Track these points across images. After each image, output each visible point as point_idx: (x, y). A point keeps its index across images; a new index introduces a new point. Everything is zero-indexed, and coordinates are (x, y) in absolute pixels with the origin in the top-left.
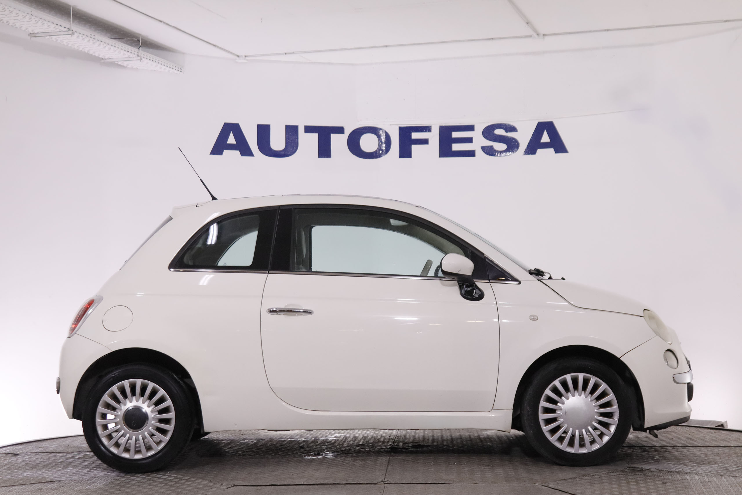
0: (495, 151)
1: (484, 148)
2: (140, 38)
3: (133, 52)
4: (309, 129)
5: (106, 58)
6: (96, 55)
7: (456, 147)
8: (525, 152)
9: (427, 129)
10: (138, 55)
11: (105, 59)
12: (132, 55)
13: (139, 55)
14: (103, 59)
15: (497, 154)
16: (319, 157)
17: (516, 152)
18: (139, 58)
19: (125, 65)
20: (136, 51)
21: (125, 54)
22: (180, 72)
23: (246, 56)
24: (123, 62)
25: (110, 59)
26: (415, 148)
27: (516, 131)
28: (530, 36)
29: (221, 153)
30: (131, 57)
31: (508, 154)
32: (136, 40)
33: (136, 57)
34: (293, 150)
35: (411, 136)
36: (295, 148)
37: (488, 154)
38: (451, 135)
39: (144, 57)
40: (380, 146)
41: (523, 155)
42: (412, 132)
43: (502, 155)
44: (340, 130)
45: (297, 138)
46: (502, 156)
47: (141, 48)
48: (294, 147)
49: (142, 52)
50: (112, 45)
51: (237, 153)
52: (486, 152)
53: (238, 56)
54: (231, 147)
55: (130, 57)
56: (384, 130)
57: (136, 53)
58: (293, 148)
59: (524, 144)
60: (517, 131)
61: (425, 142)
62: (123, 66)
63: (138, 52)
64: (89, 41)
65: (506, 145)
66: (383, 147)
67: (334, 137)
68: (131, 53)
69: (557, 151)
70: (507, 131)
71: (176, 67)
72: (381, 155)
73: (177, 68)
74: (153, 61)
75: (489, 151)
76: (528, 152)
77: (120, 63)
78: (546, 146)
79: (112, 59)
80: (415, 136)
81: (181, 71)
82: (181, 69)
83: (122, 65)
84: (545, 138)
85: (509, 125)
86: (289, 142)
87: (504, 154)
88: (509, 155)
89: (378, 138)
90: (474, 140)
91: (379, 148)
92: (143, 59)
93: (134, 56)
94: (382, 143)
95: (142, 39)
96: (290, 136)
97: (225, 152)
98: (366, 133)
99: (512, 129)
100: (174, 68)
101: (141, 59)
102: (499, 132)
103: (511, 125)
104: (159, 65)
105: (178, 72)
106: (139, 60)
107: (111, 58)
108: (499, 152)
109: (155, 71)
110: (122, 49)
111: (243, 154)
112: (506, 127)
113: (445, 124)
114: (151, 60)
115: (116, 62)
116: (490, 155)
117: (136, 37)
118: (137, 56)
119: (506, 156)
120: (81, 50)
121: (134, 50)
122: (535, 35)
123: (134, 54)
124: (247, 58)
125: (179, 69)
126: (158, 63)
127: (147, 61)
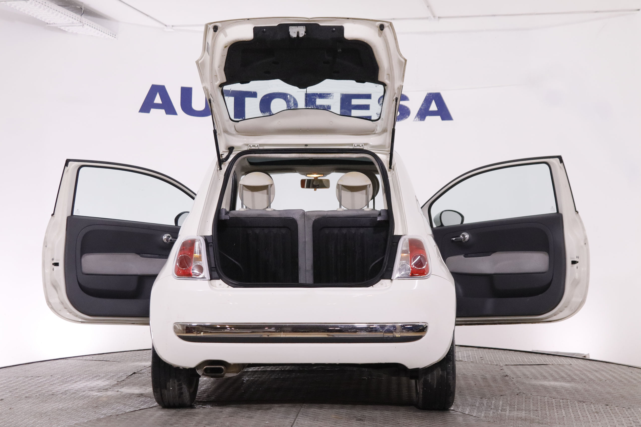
2: (82, 6)
3: (77, 19)
4: (226, 93)
6: (43, 20)
10: (80, 21)
11: (50, 24)
12: (75, 21)
13: (82, 22)
14: (48, 23)
18: (81, 24)
19: (66, 30)
20: (79, 18)
21: (70, 20)
23: (173, 26)
24: (65, 27)
25: (54, 23)
28: (427, 18)
30: (75, 23)
32: (79, 8)
33: (78, 23)
39: (85, 24)
47: (83, 15)
49: (84, 19)
50: (59, 12)
51: (162, 112)
53: (166, 26)
55: (73, 23)
57: (79, 19)
59: (414, 111)
62: (65, 31)
63: (81, 19)
64: (40, 7)
67: (248, 100)
68: (75, 19)
71: (111, 33)
73: (112, 34)
74: (92, 27)
77: (62, 28)
79: (56, 24)
81: (115, 37)
82: (115, 35)
83: (64, 29)
90: (371, 107)
92: (85, 25)
93: (77, 22)
95: (84, 8)
100: (110, 34)
101: (83, 25)
104: (97, 31)
105: (113, 38)
106: (81, 26)
107: (55, 23)
109: (92, 36)
110: (67, 16)
113: (346, 92)
114: (91, 26)
115: (59, 27)
117: (79, 5)
120: (30, 15)
121: (78, 16)
122: (432, 17)
123: (78, 20)
124: (174, 28)
125: (114, 35)
126: (97, 29)
127: (88, 27)
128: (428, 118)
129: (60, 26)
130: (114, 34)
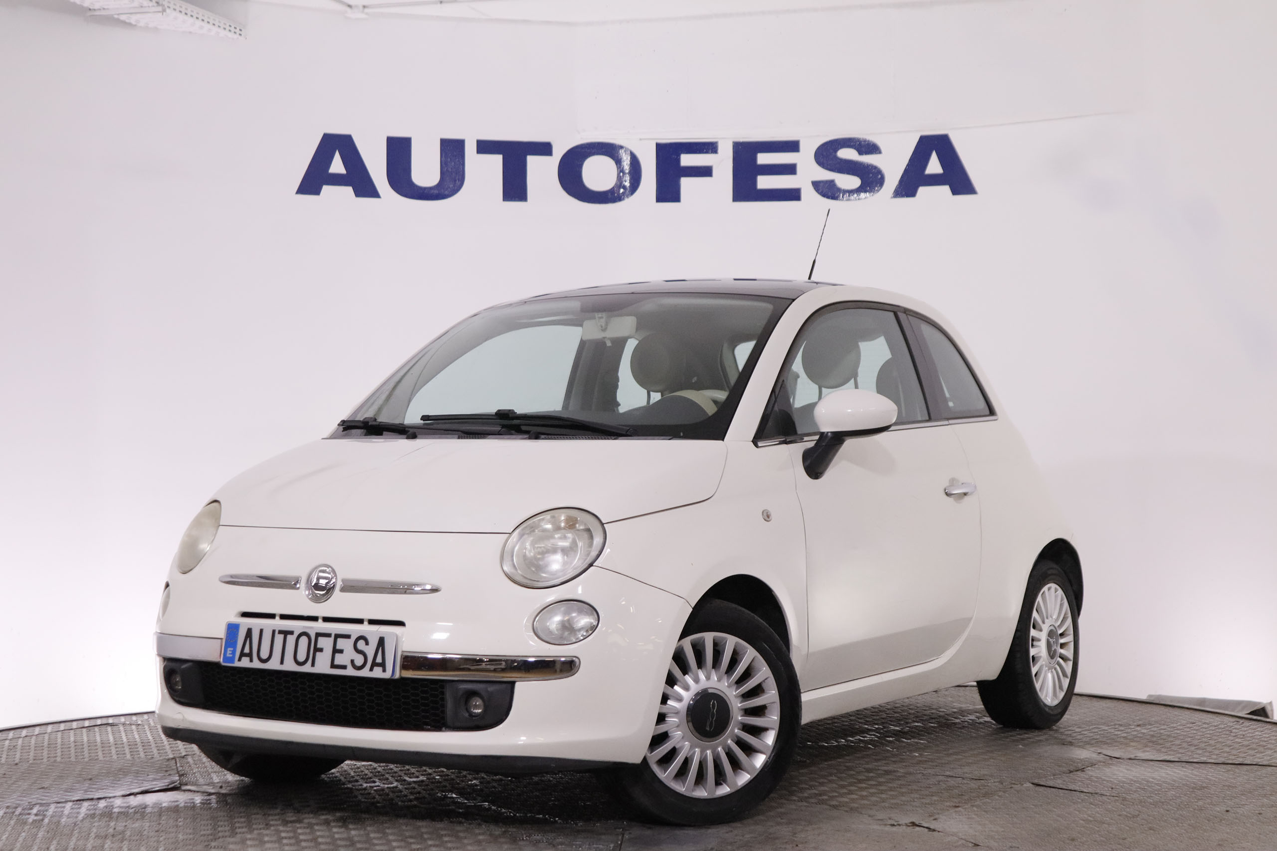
0: (839, 190)
1: (817, 185)
5: (96, 7)
6: (78, 1)
10: (157, 3)
11: (95, 10)
12: (146, 3)
13: (161, 3)
14: (90, 9)
15: (841, 195)
16: (504, 200)
17: (879, 192)
18: (160, 9)
19: (134, 23)
21: (134, 1)
22: (240, 37)
23: (364, 7)
24: (128, 15)
25: (104, 9)
26: (687, 184)
27: (876, 151)
30: (145, 7)
33: (154, 6)
34: (454, 186)
35: (678, 161)
36: (458, 183)
37: (824, 195)
38: (755, 159)
39: (169, 7)
41: (892, 198)
42: (681, 153)
43: (852, 198)
45: (463, 164)
46: (851, 200)
48: (458, 181)
53: (350, 6)
54: (337, 180)
55: (142, 7)
56: (628, 149)
58: (455, 183)
60: (880, 152)
62: (130, 24)
65: (860, 178)
66: (625, 181)
70: (860, 153)
71: (230, 26)
72: (621, 196)
73: (232, 29)
74: (186, 14)
75: (828, 190)
76: (901, 193)
77: (123, 18)
79: (108, 9)
81: (240, 35)
82: (240, 30)
83: (127, 21)
85: (865, 141)
86: (447, 170)
88: (866, 198)
89: (616, 164)
90: (799, 169)
91: (619, 183)
92: (168, 11)
93: (150, 4)
94: (624, 173)
96: (449, 159)
98: (593, 154)
99: (870, 148)
100: (228, 28)
101: (164, 11)
102: (847, 154)
103: (869, 141)
104: (199, 23)
105: (236, 36)
106: (159, 12)
107: (106, 7)
108: (845, 192)
109: (190, 33)
112: (860, 144)
113: (743, 138)
114: (183, 12)
115: (116, 16)
118: (155, 4)
119: (859, 199)
123: (151, 1)
124: (366, 10)
125: (238, 31)
126: (197, 18)
127: (174, 14)
129: (118, 14)
130: (238, 29)
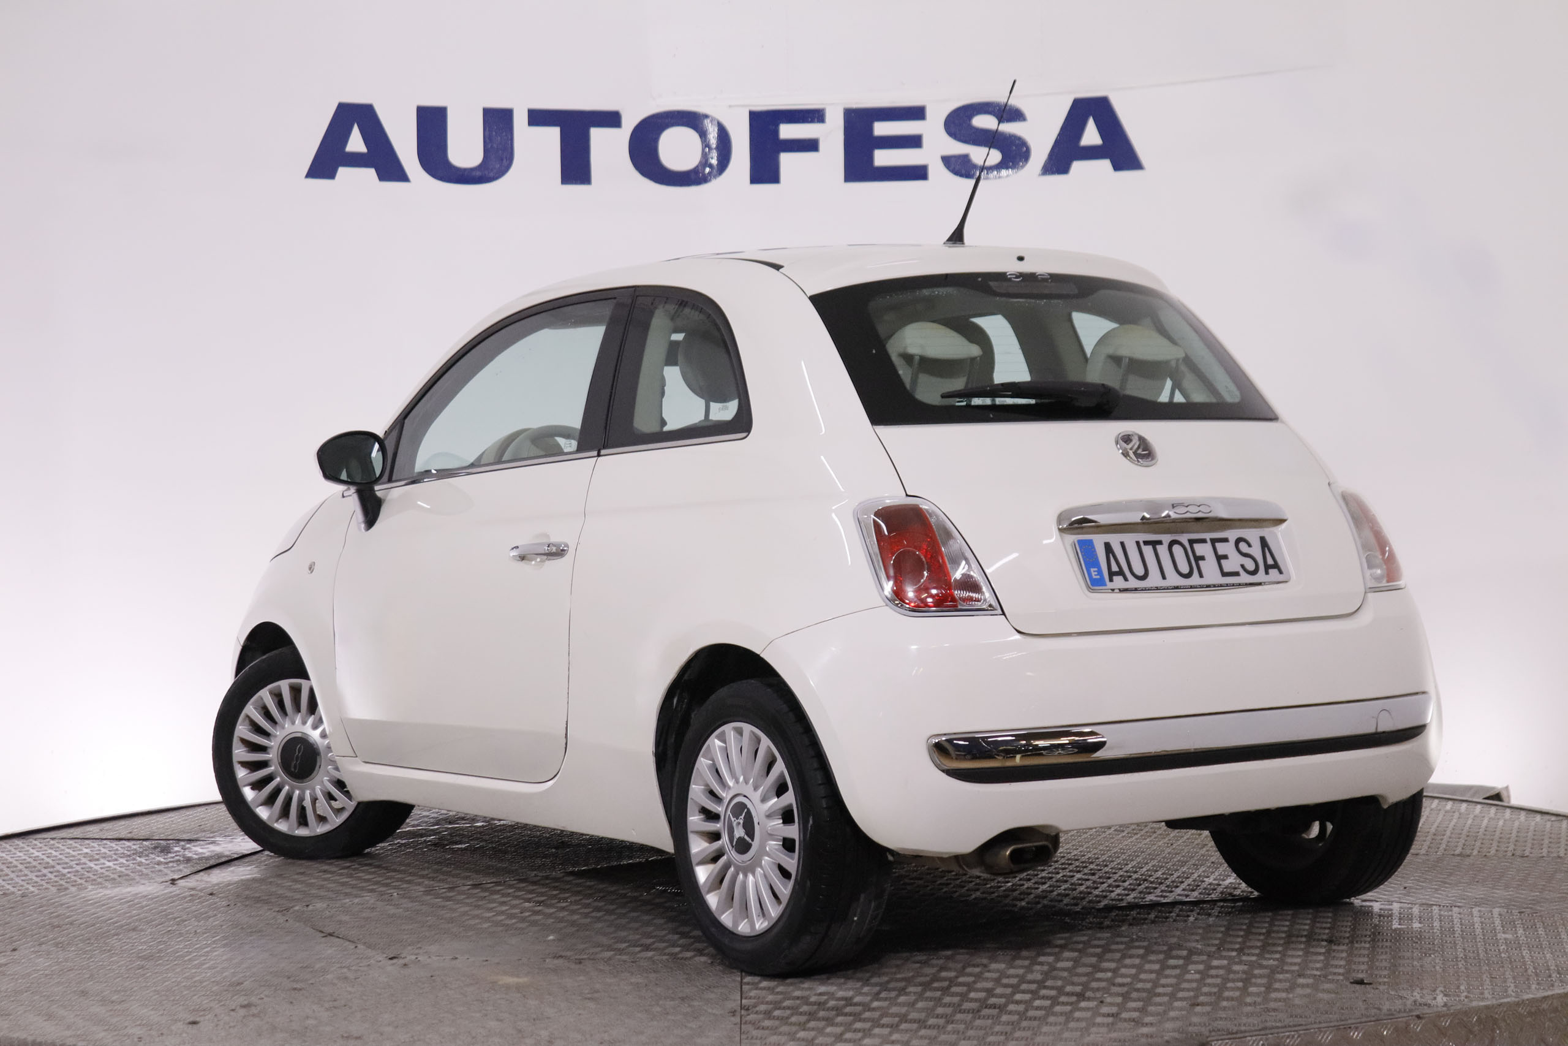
0: (975, 166)
1: (947, 161)
4: (538, 118)
7: (883, 158)
8: (1043, 168)
9: (815, 116)
15: (978, 172)
16: (563, 182)
17: (1024, 169)
27: (1022, 118)
29: (331, 175)
31: (1004, 172)
34: (501, 167)
35: (777, 132)
36: (505, 163)
37: (956, 172)
40: (705, 156)
42: (780, 123)
43: (991, 175)
44: (612, 119)
46: (990, 178)
48: (505, 160)
51: (369, 174)
52: (954, 168)
56: (714, 119)
58: (502, 162)
59: (1040, 151)
60: (1025, 120)
61: (811, 145)
66: (712, 158)
67: (598, 136)
69: (1117, 167)
72: (707, 177)
75: (960, 167)
76: (1051, 169)
78: (1091, 153)
80: (788, 131)
84: (1091, 136)
86: (491, 147)
87: (996, 172)
90: (925, 141)
94: (710, 149)
96: (494, 133)
97: (342, 171)
98: (672, 125)
99: (1014, 114)
102: (984, 122)
103: (1010, 106)
111: (383, 176)
112: (1000, 110)
116: (961, 175)
128: (1077, 166)
